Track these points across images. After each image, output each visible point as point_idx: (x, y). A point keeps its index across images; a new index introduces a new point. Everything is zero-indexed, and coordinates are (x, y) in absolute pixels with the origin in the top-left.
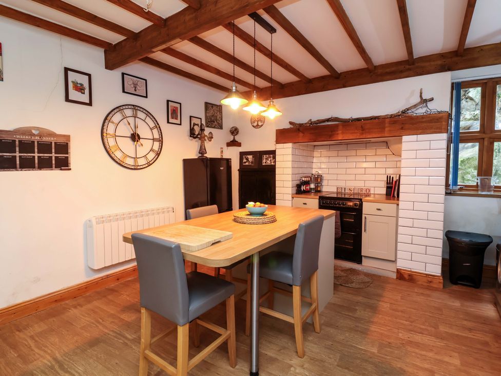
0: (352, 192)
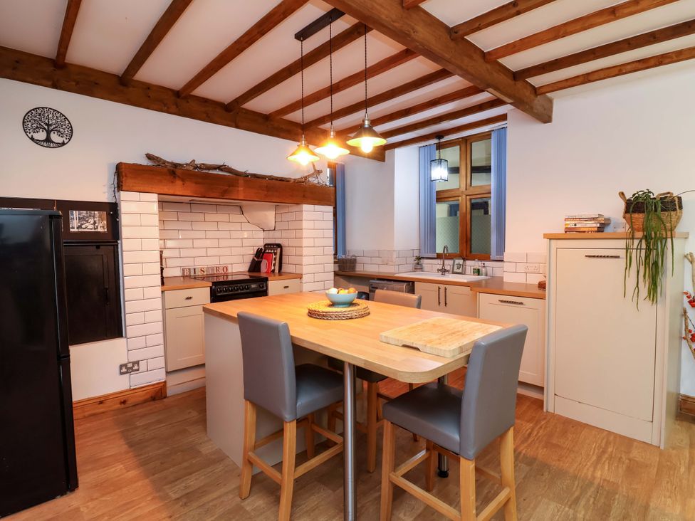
0: (205, 273)
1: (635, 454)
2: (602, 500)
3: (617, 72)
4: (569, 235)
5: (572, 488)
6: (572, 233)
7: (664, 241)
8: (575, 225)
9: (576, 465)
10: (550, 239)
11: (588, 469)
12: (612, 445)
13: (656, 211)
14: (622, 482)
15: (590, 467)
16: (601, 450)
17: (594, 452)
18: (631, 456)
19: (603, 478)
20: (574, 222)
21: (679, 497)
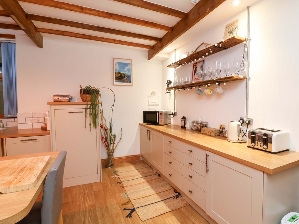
1: (95, 189)
2: (93, 215)
3: (74, 36)
4: (56, 103)
5: (80, 218)
6: (57, 102)
7: (98, 106)
8: (59, 98)
9: (77, 207)
10: (51, 105)
11: (82, 206)
12: (86, 189)
13: (94, 94)
14: (96, 203)
15: (83, 204)
16: (83, 194)
17: (81, 197)
18: (94, 190)
19: (89, 205)
20: (58, 97)
21: (113, 196)
